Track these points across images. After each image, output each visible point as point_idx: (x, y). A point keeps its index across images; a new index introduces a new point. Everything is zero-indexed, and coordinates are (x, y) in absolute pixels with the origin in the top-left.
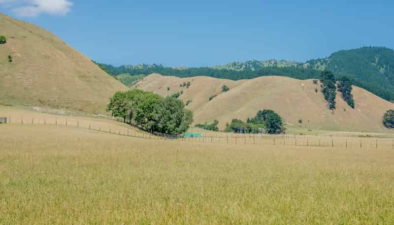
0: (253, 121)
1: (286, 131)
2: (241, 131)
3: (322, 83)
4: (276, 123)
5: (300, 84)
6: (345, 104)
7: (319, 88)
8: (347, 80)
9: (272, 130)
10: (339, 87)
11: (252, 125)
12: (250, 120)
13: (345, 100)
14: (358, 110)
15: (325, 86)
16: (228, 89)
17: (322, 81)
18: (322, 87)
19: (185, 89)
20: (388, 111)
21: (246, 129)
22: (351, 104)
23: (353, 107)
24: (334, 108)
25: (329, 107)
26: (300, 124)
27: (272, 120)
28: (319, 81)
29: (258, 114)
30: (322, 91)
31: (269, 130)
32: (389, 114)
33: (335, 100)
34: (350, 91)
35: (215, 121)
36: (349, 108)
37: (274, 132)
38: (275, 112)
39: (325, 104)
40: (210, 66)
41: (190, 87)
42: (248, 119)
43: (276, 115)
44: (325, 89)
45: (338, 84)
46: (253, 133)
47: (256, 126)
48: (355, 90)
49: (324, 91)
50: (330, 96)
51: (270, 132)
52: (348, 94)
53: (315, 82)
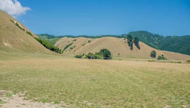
0: (98, 54)
1: (112, 58)
2: (92, 58)
3: (127, 40)
4: (108, 55)
5: (119, 40)
6: (136, 48)
7: (127, 42)
8: (137, 38)
9: (106, 57)
10: (134, 41)
11: (97, 56)
12: (97, 53)
13: (136, 46)
14: (141, 50)
15: (128, 40)
16: (90, 42)
17: (127, 39)
18: (127, 41)
19: (74, 42)
20: (152, 51)
21: (94, 57)
22: (139, 48)
23: (139, 49)
24: (132, 49)
25: (130, 49)
26: (119, 55)
27: (106, 53)
28: (126, 39)
29: (100, 51)
30: (127, 43)
31: (105, 58)
32: (153, 52)
33: (133, 46)
34: (138, 43)
35: (83, 54)
36: (138, 49)
37: (107, 59)
38: (108, 50)
39: (129, 48)
40: (86, 35)
41: (76, 41)
42: (96, 53)
43: (108, 51)
44: (129, 42)
45: (134, 40)
46: (97, 59)
47: (99, 56)
48: (140, 43)
49: (128, 43)
50: (131, 44)
51: (105, 59)
52: (138, 44)
53: (125, 39)
